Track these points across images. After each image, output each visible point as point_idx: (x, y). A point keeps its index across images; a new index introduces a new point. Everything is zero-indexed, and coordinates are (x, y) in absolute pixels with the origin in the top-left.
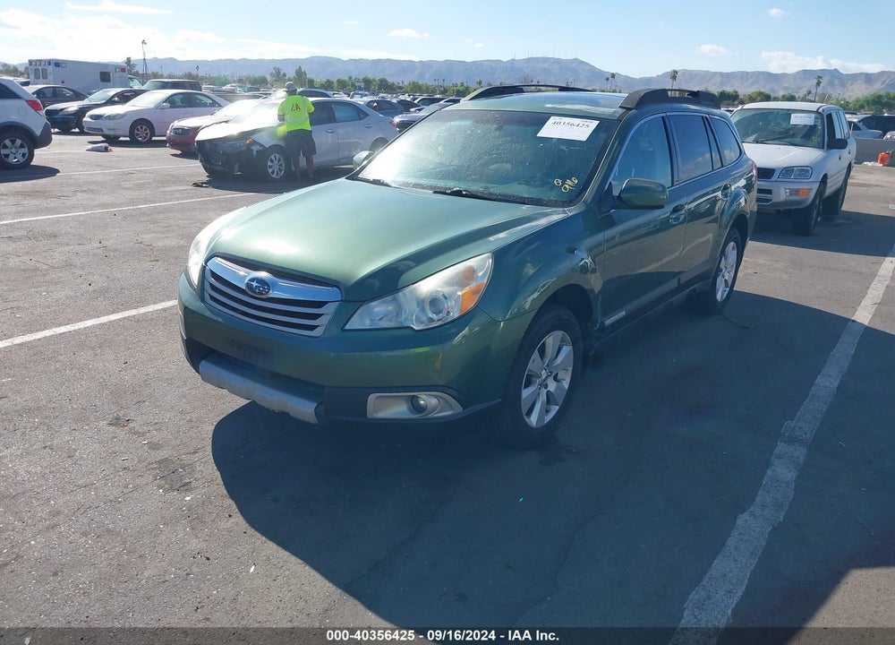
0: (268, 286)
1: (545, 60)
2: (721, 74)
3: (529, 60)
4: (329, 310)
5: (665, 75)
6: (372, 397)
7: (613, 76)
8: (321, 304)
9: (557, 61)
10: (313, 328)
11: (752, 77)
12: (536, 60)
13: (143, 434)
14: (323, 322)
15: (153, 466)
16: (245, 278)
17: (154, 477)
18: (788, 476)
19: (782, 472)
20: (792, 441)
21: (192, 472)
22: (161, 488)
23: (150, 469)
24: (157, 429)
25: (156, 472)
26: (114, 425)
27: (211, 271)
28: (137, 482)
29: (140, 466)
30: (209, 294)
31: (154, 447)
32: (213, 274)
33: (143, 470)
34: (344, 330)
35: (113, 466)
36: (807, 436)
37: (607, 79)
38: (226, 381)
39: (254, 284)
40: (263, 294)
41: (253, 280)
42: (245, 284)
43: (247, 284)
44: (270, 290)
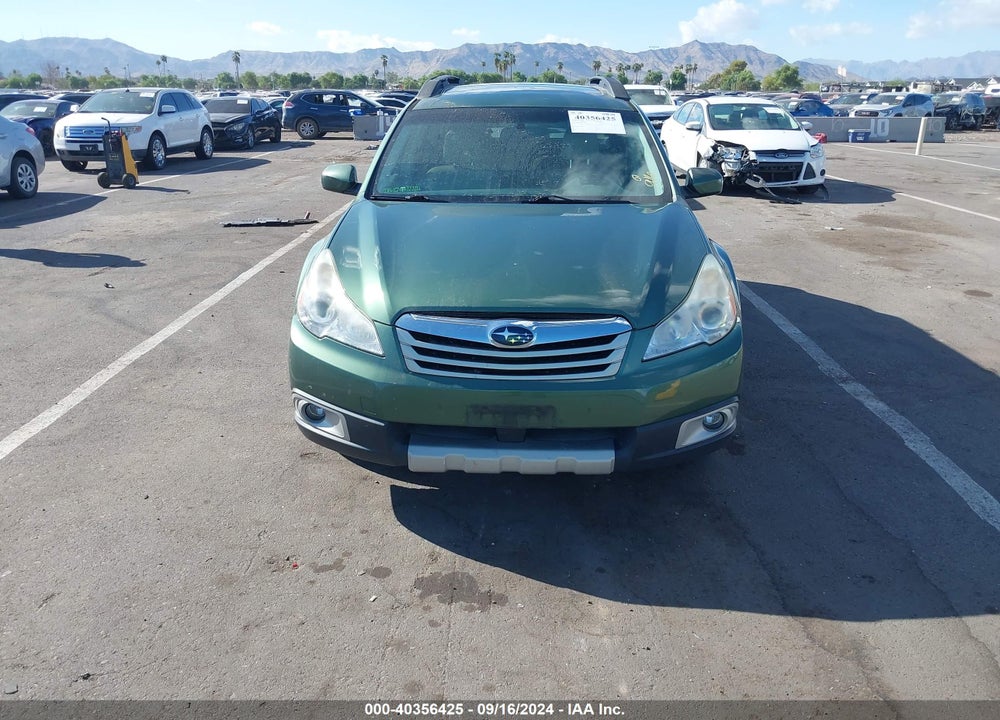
0: (529, 332)
1: (67, 40)
2: (282, 54)
4: (620, 344)
5: (223, 55)
6: (684, 424)
7: (163, 58)
8: (609, 339)
10: (603, 367)
13: (338, 566)
14: (615, 358)
15: (419, 592)
16: (483, 331)
17: (443, 601)
18: (881, 406)
19: (874, 405)
20: (845, 381)
21: (471, 579)
22: (472, 609)
23: (421, 596)
24: (344, 555)
25: (435, 596)
26: (280, 569)
27: (410, 332)
28: (434, 615)
29: (405, 598)
30: (416, 361)
31: (381, 573)
32: (417, 335)
33: (416, 601)
34: (643, 361)
35: (376, 612)
36: (845, 374)
37: (159, 63)
38: (467, 459)
39: (506, 334)
40: (522, 343)
41: (502, 329)
42: (490, 338)
43: (493, 336)
44: (532, 336)
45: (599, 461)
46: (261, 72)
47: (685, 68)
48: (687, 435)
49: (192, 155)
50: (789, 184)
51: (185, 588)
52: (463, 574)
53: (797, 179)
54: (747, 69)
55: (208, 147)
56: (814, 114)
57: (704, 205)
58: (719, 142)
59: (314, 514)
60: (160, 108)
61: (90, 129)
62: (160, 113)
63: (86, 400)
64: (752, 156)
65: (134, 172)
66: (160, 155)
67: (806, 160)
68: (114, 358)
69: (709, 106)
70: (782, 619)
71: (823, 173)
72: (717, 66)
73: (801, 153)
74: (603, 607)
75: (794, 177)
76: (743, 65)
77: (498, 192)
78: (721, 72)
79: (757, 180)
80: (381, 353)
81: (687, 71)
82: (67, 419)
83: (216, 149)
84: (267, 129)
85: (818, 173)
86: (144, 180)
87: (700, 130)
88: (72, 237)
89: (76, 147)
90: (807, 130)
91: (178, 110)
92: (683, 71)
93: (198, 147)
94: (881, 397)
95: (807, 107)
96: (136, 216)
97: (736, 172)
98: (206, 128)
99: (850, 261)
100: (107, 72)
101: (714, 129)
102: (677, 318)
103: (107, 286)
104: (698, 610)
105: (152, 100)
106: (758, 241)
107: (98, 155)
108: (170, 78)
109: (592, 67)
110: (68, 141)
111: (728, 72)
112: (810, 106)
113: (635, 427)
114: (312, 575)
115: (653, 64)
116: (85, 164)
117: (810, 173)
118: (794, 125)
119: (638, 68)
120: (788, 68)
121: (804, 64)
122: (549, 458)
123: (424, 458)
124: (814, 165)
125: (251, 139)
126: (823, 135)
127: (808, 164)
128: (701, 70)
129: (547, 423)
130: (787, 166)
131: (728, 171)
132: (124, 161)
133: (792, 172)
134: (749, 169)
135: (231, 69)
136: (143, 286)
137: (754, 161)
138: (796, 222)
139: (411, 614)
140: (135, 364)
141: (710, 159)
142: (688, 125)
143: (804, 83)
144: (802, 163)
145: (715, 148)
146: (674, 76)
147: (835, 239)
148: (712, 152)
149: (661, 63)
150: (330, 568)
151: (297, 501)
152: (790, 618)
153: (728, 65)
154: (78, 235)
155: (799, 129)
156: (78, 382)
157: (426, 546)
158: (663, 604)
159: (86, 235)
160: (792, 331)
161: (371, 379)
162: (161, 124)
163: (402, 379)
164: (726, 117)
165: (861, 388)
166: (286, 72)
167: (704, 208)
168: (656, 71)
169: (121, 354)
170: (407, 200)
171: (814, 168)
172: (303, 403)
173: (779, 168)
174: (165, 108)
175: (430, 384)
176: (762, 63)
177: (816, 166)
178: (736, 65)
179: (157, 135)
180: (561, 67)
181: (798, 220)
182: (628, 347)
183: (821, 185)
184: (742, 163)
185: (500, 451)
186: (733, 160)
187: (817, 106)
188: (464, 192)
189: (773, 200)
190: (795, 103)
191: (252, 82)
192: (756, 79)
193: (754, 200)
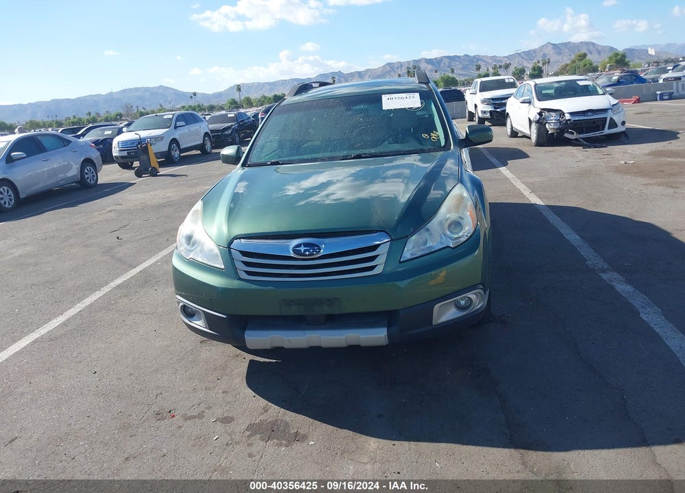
0: (318, 246)
1: (137, 89)
2: (268, 83)
3: (124, 91)
4: (383, 251)
5: (231, 88)
6: (437, 307)
7: (195, 94)
9: (147, 89)
10: (372, 268)
11: (289, 83)
12: (130, 90)
13: (201, 416)
14: (380, 261)
15: (248, 433)
16: (287, 247)
17: (263, 440)
18: (629, 288)
19: (623, 288)
20: (604, 271)
21: (287, 425)
22: (281, 445)
23: (249, 436)
24: (207, 408)
25: (258, 436)
26: (163, 419)
27: (240, 251)
28: (253, 449)
29: (237, 438)
30: (245, 271)
31: (227, 420)
32: (244, 254)
33: (245, 439)
34: (400, 262)
35: (215, 447)
36: (606, 266)
37: (191, 97)
38: (285, 338)
39: (302, 249)
40: (314, 254)
41: (299, 246)
42: (291, 252)
43: (294, 251)
44: (320, 249)
45: (377, 336)
46: (254, 96)
47: (541, 63)
48: (441, 314)
49: (199, 152)
50: (597, 134)
51: (97, 433)
52: (282, 421)
53: (603, 130)
54: (587, 58)
55: (208, 146)
56: (632, 83)
57: (528, 153)
58: (542, 109)
59: (196, 380)
60: (176, 124)
61: (132, 141)
62: (176, 127)
63: (80, 311)
64: (568, 117)
65: (157, 166)
66: (176, 154)
67: (609, 115)
68: (107, 283)
69: (536, 85)
70: (506, 450)
71: (623, 123)
72: (565, 58)
73: (605, 110)
74: (373, 443)
75: (601, 128)
76: (585, 55)
77: (328, 154)
78: (568, 62)
79: (572, 133)
80: (223, 267)
81: (544, 64)
82: (65, 324)
83: (213, 148)
84: (248, 131)
85: (619, 123)
86: (163, 171)
87: (530, 103)
88: (109, 209)
89: (125, 154)
90: (610, 94)
91: (187, 124)
92: (540, 65)
93: (201, 147)
94: (629, 281)
95: (626, 79)
96: (151, 193)
97: (557, 129)
98: (206, 134)
99: (633, 184)
100: (161, 106)
101: (540, 100)
102: (428, 230)
103: (118, 238)
104: (444, 444)
105: (171, 119)
106: (567, 176)
107: (136, 158)
108: (199, 106)
109: (475, 69)
110: (120, 150)
111: (574, 62)
112: (629, 79)
113: (398, 310)
114: (181, 422)
115: (518, 62)
116: (132, 164)
117: (613, 124)
118: (600, 91)
119: (507, 66)
120: (617, 54)
121: (631, 50)
122: (340, 335)
123: (256, 338)
124: (616, 118)
125: (237, 139)
126: (637, 97)
127: (611, 118)
128: (554, 62)
129: (336, 310)
130: (594, 121)
131: (551, 129)
132: (149, 160)
133: (598, 125)
134: (565, 126)
135: (236, 96)
136: (140, 237)
137: (569, 120)
138: (599, 160)
139: (238, 448)
140: (118, 287)
141: (537, 122)
142: (521, 100)
143: (631, 63)
144: (606, 118)
145: (540, 114)
146: (534, 69)
147: (626, 170)
148: (538, 117)
149: (524, 61)
150: (195, 417)
151: (188, 373)
152: (513, 450)
153: (573, 57)
154: (113, 208)
155: (604, 94)
156: (80, 300)
157: (263, 402)
158: (418, 441)
159: (118, 207)
160: (573, 237)
161: (216, 285)
162: (177, 135)
163: (235, 284)
164: (552, 91)
165: (616, 275)
166: (270, 95)
167: (528, 157)
168: (520, 67)
169: (113, 280)
170: (269, 165)
171: (616, 121)
172: (181, 304)
173: (588, 123)
174: (179, 124)
175: (253, 287)
176: (599, 53)
177: (618, 119)
178: (580, 56)
179: (174, 141)
180: (453, 72)
181: (601, 158)
182: (389, 253)
183: (623, 133)
184: (560, 122)
185: (307, 332)
186: (554, 121)
187: (634, 77)
188: (305, 157)
189: (585, 146)
190: (616, 77)
191: (249, 103)
192: (595, 64)
193: (571, 147)
